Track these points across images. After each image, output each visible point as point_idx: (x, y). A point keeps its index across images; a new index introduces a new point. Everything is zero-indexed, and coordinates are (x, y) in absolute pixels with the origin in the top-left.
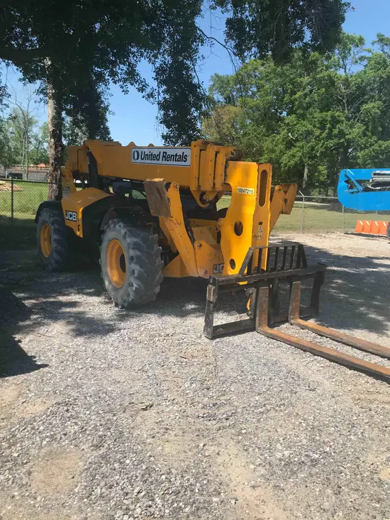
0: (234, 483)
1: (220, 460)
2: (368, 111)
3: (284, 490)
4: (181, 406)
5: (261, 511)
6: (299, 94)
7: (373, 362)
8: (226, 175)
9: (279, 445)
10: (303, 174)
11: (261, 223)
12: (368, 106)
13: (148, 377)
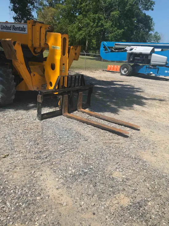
0: (48, 188)
1: (42, 178)
2: (113, 16)
3: (71, 188)
4: (23, 154)
5: (60, 200)
6: (84, 4)
7: (112, 126)
8: (46, 40)
9: (70, 167)
10: (86, 43)
11: (64, 64)
12: (113, 13)
13: (7, 140)
